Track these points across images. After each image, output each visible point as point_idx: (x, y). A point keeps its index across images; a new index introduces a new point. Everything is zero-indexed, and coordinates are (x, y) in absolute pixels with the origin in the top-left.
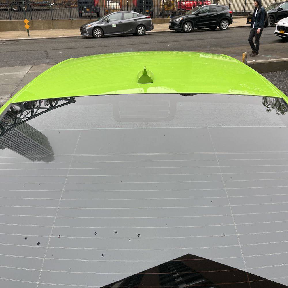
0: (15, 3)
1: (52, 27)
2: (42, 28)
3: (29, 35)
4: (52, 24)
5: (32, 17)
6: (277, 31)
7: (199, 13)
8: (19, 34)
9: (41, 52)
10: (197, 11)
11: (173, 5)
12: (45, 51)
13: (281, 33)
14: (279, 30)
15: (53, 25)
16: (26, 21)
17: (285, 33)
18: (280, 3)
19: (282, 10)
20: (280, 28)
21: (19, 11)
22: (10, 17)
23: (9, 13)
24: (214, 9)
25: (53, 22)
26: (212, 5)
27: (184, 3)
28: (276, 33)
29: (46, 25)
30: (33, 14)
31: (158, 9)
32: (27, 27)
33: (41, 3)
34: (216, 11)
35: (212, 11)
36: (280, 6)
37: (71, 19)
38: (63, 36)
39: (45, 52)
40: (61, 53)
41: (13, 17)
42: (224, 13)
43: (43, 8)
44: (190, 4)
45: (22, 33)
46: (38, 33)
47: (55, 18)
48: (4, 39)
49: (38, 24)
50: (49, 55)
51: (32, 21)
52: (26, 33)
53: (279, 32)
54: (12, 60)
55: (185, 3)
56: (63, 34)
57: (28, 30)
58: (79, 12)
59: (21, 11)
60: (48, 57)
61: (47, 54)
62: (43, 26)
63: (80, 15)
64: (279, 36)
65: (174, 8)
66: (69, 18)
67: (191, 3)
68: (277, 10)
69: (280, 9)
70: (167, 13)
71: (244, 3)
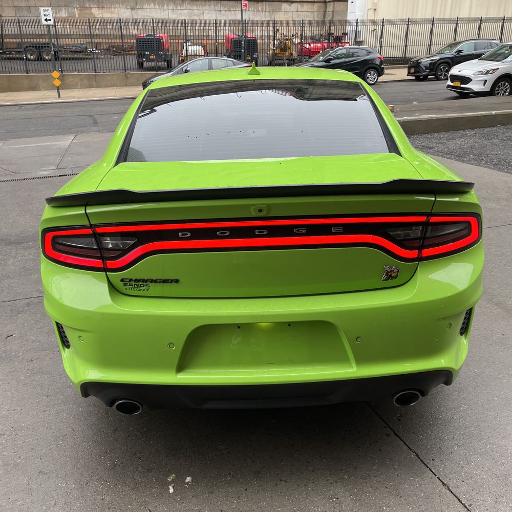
0: (32, 48)
1: (94, 84)
2: (79, 87)
3: (59, 96)
4: (95, 78)
5: (63, 69)
6: (449, 83)
7: (331, 59)
8: (43, 94)
9: (85, 117)
10: (328, 57)
11: (290, 48)
12: (91, 116)
13: (456, 85)
14: (452, 82)
15: (95, 81)
16: (56, 74)
17: (462, 86)
18: (460, 43)
19: (462, 54)
20: (454, 78)
21: (38, 60)
22: (27, 69)
23: (26, 63)
24: (356, 54)
25: (97, 77)
26: (352, 46)
27: (307, 46)
28: (449, 86)
29: (85, 82)
30: (65, 65)
31: (266, 56)
32: (57, 83)
33: (74, 48)
34: (358, 56)
35: (351, 57)
36: (459, 47)
37: (125, 72)
38: (115, 96)
39: (91, 118)
40: (116, 118)
41: (31, 69)
42: (369, 58)
43: (76, 56)
44: (317, 47)
45: (48, 94)
46: (73, 93)
47: (100, 71)
48: (20, 102)
49: (72, 80)
50: (98, 121)
51: (63, 76)
52: (55, 93)
53: (452, 84)
54: (42, 128)
55: (309, 45)
56: (114, 94)
57: (58, 89)
58: (138, 61)
59: (41, 60)
60: (96, 123)
61: (95, 120)
62: (80, 84)
63: (140, 66)
64: (455, 91)
65: (292, 54)
66: (122, 71)
67: (319, 45)
68: (454, 54)
69: (459, 52)
70: (280, 61)
71: (404, 44)
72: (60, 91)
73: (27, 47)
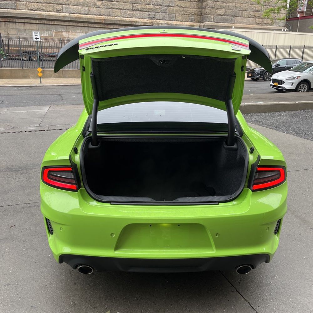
0: (26, 53)
1: (62, 75)
2: (53, 77)
3: (41, 82)
4: (63, 73)
5: (44, 66)
6: (271, 83)
8: (31, 81)
9: (56, 96)
12: (59, 95)
13: (276, 85)
14: (273, 83)
15: (63, 74)
16: (40, 70)
17: (279, 85)
18: (278, 60)
19: (279, 67)
20: (274, 81)
21: (29, 60)
22: (22, 66)
23: (22, 62)
25: (64, 71)
28: (271, 85)
29: (57, 74)
30: (45, 64)
32: (40, 74)
33: (51, 54)
36: (277, 63)
38: (74, 83)
39: (60, 96)
40: (74, 96)
41: (25, 66)
43: (51, 59)
45: (34, 81)
46: (49, 81)
47: (65, 68)
48: (18, 85)
49: (49, 73)
50: (64, 98)
51: (44, 70)
52: (38, 80)
53: (273, 84)
54: (30, 101)
56: (73, 82)
57: (40, 78)
59: (31, 60)
60: (62, 99)
61: (62, 97)
62: (53, 75)
64: (275, 88)
66: (78, 69)
68: (275, 66)
69: (278, 65)
72: (42, 79)
73: (23, 53)
